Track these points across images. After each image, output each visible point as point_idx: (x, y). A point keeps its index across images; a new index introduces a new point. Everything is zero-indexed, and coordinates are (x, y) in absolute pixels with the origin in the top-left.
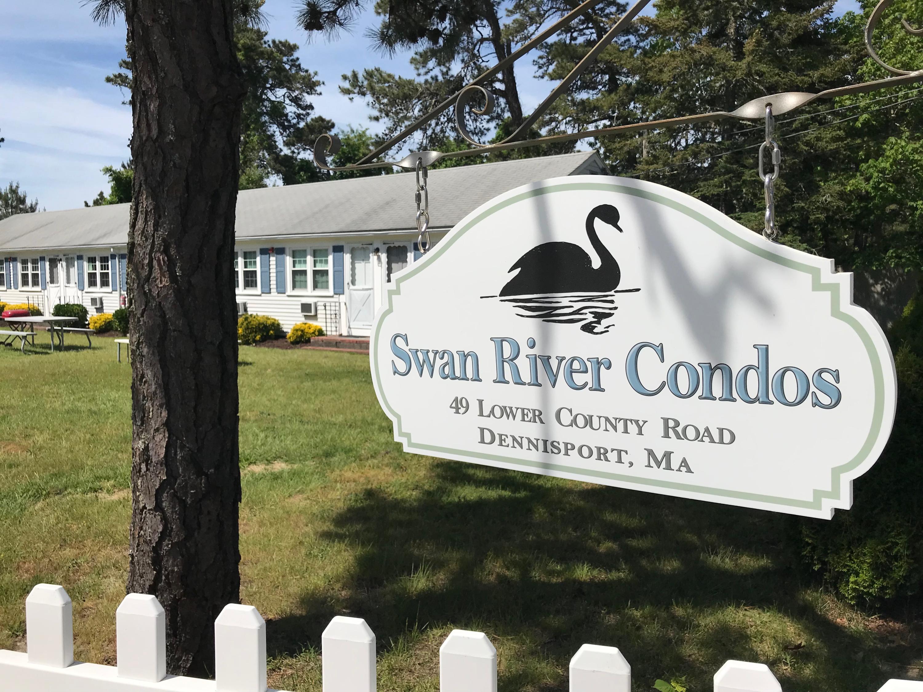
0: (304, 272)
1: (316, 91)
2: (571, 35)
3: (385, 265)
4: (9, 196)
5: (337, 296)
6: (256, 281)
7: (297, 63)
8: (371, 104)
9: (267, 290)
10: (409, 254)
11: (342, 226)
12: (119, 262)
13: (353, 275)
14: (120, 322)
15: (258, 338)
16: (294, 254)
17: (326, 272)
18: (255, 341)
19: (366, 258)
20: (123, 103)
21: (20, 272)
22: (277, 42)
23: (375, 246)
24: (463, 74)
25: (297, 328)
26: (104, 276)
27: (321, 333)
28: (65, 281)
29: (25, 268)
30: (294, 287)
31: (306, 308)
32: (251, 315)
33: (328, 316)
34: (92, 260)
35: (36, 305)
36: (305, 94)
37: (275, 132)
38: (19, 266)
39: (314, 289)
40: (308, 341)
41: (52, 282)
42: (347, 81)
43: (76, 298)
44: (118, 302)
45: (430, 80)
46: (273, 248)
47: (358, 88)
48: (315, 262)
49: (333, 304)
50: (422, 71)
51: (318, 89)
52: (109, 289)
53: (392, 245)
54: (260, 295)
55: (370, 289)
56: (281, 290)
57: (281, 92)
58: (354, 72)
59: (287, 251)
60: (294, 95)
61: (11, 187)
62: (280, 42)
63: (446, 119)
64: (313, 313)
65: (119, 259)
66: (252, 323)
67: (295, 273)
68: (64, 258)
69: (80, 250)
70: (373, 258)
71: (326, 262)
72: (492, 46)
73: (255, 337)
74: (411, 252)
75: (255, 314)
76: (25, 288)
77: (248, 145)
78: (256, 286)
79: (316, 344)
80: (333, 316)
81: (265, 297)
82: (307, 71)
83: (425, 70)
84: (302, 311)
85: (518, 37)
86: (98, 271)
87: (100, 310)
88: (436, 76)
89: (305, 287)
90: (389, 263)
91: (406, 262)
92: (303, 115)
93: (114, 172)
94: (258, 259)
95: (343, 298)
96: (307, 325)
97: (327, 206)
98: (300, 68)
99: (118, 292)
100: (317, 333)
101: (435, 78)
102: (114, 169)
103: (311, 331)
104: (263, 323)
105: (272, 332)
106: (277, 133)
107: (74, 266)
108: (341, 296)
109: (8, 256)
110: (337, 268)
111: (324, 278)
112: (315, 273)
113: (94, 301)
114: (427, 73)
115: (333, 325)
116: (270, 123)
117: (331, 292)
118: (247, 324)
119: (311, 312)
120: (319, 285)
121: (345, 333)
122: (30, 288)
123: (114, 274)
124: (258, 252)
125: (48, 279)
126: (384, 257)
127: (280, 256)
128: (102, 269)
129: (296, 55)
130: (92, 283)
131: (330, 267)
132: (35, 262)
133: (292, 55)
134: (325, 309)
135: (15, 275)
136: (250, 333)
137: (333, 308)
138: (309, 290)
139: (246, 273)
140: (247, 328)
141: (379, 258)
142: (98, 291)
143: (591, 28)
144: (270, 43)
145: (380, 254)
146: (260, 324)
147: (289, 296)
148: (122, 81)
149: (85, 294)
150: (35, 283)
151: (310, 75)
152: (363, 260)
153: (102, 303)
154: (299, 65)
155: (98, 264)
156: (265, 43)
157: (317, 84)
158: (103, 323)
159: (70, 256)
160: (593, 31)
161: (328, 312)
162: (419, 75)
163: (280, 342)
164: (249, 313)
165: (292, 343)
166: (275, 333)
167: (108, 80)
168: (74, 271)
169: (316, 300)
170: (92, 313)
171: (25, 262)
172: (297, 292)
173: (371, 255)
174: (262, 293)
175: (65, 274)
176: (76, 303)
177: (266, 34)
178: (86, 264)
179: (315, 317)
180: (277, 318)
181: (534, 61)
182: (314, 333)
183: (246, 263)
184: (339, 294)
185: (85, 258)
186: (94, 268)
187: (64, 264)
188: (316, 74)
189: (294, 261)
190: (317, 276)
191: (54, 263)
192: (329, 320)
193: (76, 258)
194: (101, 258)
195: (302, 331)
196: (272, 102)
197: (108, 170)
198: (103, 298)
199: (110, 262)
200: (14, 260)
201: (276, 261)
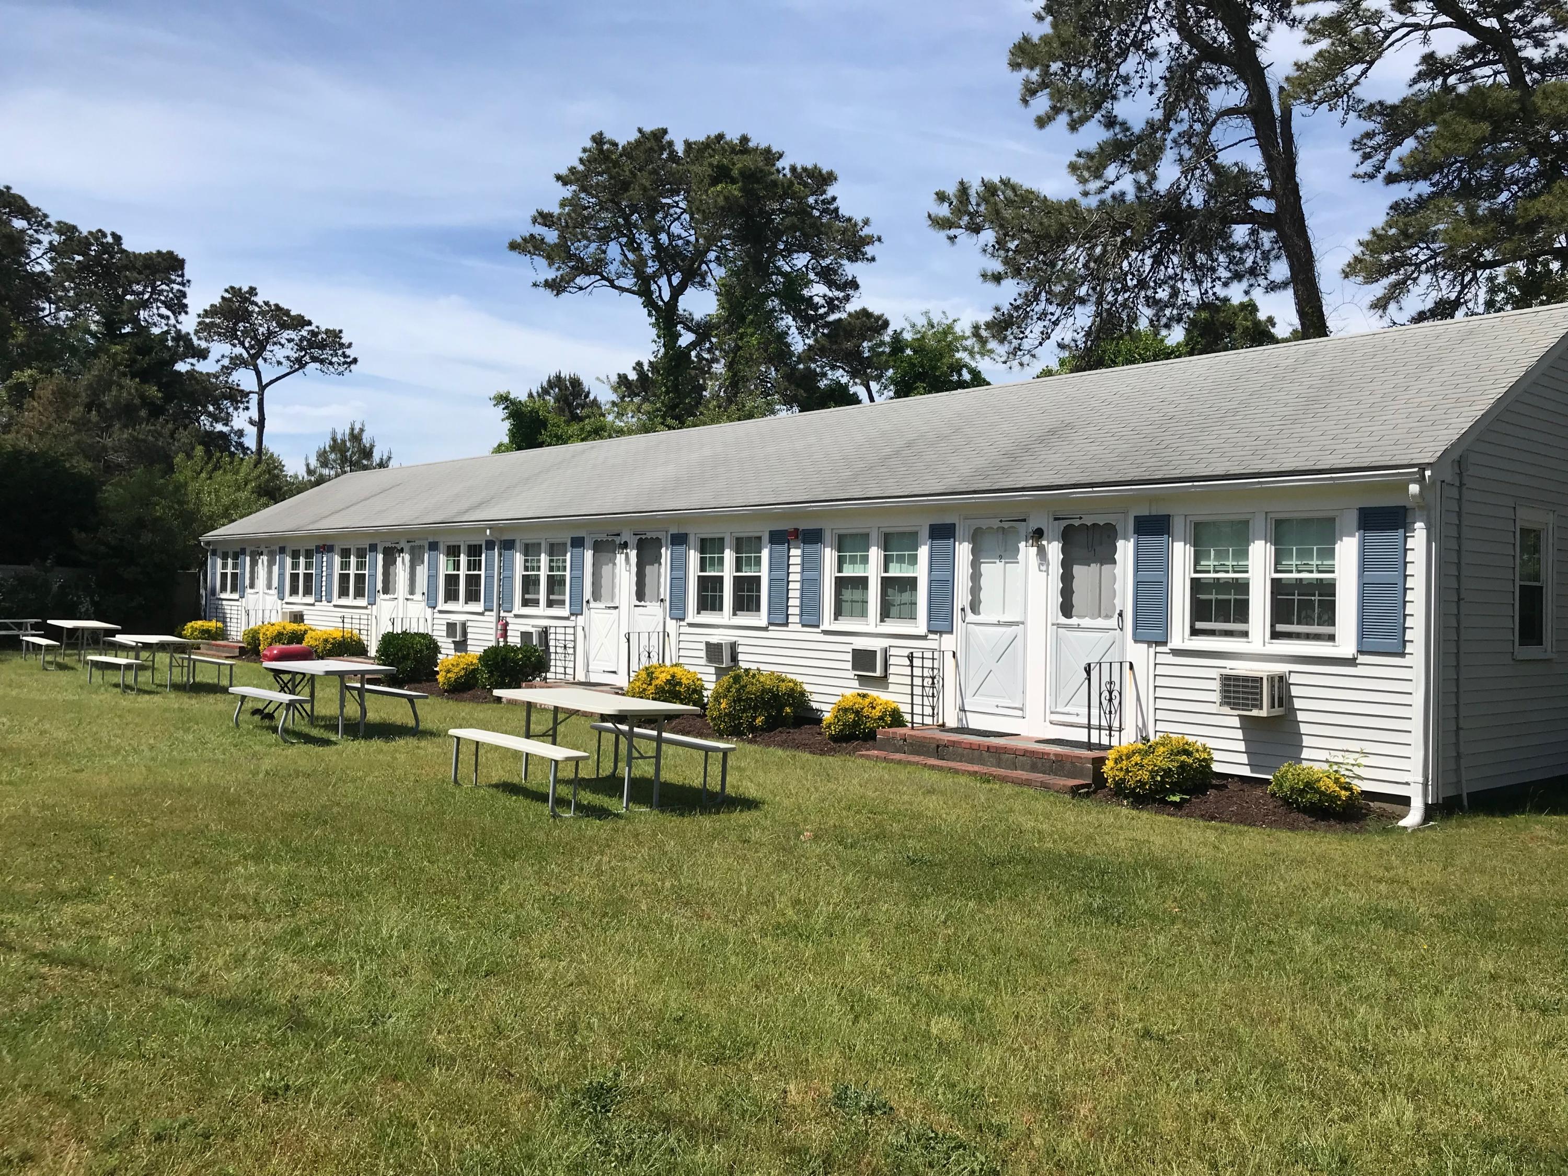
0: (863, 582)
1: (864, 254)
2: (1445, 81)
3: (1056, 569)
4: (348, 444)
5: (937, 637)
6: (721, 597)
7: (832, 207)
8: (990, 250)
9: (780, 618)
10: (1120, 544)
11: (951, 482)
12: (500, 555)
13: (975, 590)
14: (491, 672)
15: (759, 721)
16: (841, 544)
17: (911, 584)
18: (753, 729)
19: (1009, 553)
20: (535, 285)
21: (337, 571)
22: (799, 170)
23: (1033, 525)
24: (1184, 183)
25: (848, 704)
26: (473, 581)
27: (896, 718)
28: (407, 588)
29: (345, 565)
30: (838, 613)
31: (863, 659)
32: (747, 670)
33: (918, 681)
34: (453, 552)
35: (356, 632)
36: (845, 262)
37: (789, 327)
38: (337, 560)
39: (882, 621)
40: (870, 737)
41: (386, 590)
42: (946, 205)
43: (422, 621)
44: (493, 631)
45: (1110, 201)
46: (797, 530)
47: (966, 218)
48: (887, 561)
49: (928, 655)
50: (1094, 185)
51: (869, 250)
52: (479, 607)
53: (1077, 523)
54: (765, 629)
55: (1016, 624)
56: (810, 617)
57: (801, 260)
58: (962, 183)
59: (827, 536)
60: (825, 262)
61: (352, 429)
62: (805, 169)
63: (1135, 282)
64: (878, 673)
65: (500, 549)
66: (749, 688)
67: (841, 583)
68: (407, 547)
69: (435, 532)
70: (1027, 552)
71: (913, 560)
72: (1248, 123)
73: (754, 719)
74: (1126, 538)
75: (754, 666)
76: (344, 601)
77: (741, 352)
78: (758, 609)
79: (890, 745)
80: (928, 682)
81: (774, 632)
82: (849, 220)
83: (1099, 184)
84: (854, 668)
85: (1320, 93)
86: (463, 572)
87: (461, 646)
88: (1123, 194)
89: (864, 614)
90: (1067, 565)
91: (1114, 562)
92: (838, 299)
93: (513, 403)
94: (765, 554)
95: (948, 642)
96: (867, 701)
97: (909, 445)
98: (837, 216)
99: (494, 613)
100: (888, 719)
101: (1119, 198)
102: (512, 396)
103: (876, 713)
104: (771, 690)
105: (788, 710)
106: (793, 330)
107: (423, 562)
108: (945, 637)
109: (321, 543)
110: (937, 574)
111: (906, 597)
112: (887, 583)
113: (451, 627)
114: (1102, 190)
115: (926, 702)
116: (782, 311)
117: (920, 626)
118: (738, 691)
119: (875, 671)
120: (894, 611)
121: (952, 723)
122: (349, 601)
123: (489, 577)
124: (766, 538)
125: (380, 586)
126: (1054, 550)
127: (810, 548)
128: (469, 569)
129: (831, 191)
130: (451, 595)
131: (921, 571)
132: (361, 554)
133: (824, 192)
134: (912, 666)
135: (330, 576)
136: (744, 711)
137: (928, 663)
138: (872, 621)
139: (739, 582)
140: (737, 700)
141: (1042, 553)
142: (460, 610)
143: (1495, 63)
144: (787, 171)
145: (1044, 543)
146: (764, 691)
147: (825, 632)
148: (535, 248)
149: (437, 615)
150: (359, 593)
151: (856, 225)
152: (1001, 557)
153: (465, 633)
154: (836, 210)
155: (463, 559)
156: (778, 171)
157: (869, 240)
158: (462, 673)
159: (417, 543)
160: (1500, 67)
161: (917, 672)
162: (1086, 194)
163: (803, 734)
164: (743, 665)
165: (837, 739)
166: (794, 712)
167: (513, 246)
168: (422, 572)
169: (886, 642)
170: (447, 652)
171: (345, 554)
172: (844, 625)
173: (1022, 545)
174: (770, 624)
175: (407, 576)
176: (421, 631)
177: (781, 156)
178: (442, 558)
179: (882, 681)
180: (799, 679)
181: (1354, 142)
182: (881, 718)
183: (738, 561)
184: (941, 633)
185: (442, 547)
186: (457, 566)
187: (407, 557)
188: (866, 222)
189: (839, 557)
190: (890, 591)
191: (390, 555)
192: (918, 691)
193: (427, 547)
194: (470, 547)
195: (857, 713)
196: (785, 275)
197: (503, 399)
198: (469, 624)
199: (483, 556)
200: (329, 549)
201: (803, 556)
